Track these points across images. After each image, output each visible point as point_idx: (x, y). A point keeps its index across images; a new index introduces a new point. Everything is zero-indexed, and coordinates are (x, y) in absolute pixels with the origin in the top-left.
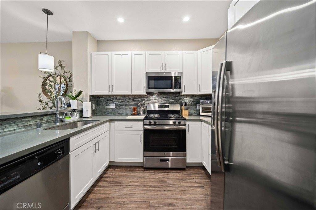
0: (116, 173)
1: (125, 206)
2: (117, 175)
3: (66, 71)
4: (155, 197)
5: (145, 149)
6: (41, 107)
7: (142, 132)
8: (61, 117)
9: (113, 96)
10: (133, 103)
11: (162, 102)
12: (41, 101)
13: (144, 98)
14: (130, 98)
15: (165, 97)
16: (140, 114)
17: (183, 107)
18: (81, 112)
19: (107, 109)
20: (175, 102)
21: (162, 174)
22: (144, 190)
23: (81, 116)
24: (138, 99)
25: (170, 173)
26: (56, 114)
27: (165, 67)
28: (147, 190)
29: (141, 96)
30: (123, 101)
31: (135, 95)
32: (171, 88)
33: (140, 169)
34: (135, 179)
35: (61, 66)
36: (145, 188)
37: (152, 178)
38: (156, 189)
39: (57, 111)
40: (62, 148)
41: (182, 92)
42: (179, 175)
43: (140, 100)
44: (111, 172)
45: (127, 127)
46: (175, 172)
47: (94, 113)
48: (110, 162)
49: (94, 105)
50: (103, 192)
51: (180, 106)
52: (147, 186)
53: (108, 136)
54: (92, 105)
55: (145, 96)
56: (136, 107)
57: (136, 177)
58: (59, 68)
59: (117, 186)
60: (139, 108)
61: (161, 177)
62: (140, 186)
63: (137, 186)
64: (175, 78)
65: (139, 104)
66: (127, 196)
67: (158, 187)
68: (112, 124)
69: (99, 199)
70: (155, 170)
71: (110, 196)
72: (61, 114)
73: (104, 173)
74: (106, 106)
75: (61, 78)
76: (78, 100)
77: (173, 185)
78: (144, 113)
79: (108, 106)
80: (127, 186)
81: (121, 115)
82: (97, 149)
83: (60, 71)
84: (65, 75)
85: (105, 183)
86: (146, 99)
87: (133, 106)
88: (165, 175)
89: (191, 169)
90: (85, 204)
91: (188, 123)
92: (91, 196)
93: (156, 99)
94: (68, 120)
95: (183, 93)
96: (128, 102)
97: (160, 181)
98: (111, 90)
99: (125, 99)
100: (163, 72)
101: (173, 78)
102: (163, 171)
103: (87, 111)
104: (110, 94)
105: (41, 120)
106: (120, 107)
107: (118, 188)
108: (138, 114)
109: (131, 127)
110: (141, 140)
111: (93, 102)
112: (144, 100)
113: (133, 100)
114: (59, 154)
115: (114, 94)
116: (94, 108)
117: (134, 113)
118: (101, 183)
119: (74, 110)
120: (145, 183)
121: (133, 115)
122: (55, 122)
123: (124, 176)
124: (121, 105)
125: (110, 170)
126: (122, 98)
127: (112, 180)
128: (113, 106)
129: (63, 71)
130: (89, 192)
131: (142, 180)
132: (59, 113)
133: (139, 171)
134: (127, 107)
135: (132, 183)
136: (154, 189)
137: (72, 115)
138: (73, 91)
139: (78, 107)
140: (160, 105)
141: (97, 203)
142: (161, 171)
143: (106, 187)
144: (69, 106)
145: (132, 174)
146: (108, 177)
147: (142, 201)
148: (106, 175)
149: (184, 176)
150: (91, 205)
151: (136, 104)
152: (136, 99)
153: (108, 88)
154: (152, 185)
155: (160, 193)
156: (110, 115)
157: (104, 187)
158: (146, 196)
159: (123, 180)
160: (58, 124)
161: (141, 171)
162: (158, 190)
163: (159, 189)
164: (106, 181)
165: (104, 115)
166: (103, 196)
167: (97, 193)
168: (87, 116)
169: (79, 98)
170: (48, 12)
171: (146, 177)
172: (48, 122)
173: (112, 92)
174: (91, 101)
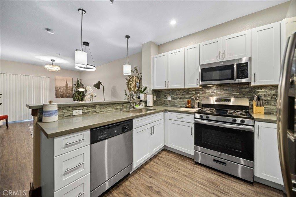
0: (168, 156)
1: (169, 186)
2: (169, 158)
3: (139, 73)
4: (200, 194)
5: (196, 143)
6: (126, 98)
7: (193, 125)
8: (133, 105)
9: (169, 90)
10: (188, 96)
11: (221, 95)
12: (126, 94)
13: (199, 92)
14: (184, 92)
15: (226, 90)
16: (194, 107)
17: (254, 103)
18: (146, 102)
19: (165, 101)
20: (240, 96)
21: (215, 176)
22: (191, 182)
23: (146, 106)
24: (192, 93)
25: (227, 179)
26: (130, 103)
27: (223, 55)
28: (193, 183)
29: (196, 90)
30: (178, 95)
31: (190, 89)
32: (232, 78)
33: (190, 162)
34: (183, 169)
35: (136, 70)
36: (191, 180)
37: (202, 175)
38: (204, 187)
39: (131, 101)
40: (128, 125)
41: (250, 82)
42: (239, 187)
43: (194, 93)
44: (164, 154)
45: (178, 118)
46: (234, 180)
47: (155, 103)
48: (164, 145)
49: (155, 97)
50: (155, 167)
51: (249, 100)
52: (194, 180)
53: (163, 123)
54: (153, 98)
55: (200, 89)
56: (190, 100)
57: (185, 167)
58: (135, 72)
59: (166, 167)
60: (193, 101)
61: (212, 178)
62: (187, 177)
63: (184, 175)
64: (237, 66)
65: (194, 97)
66: (173, 179)
67: (207, 187)
68: (166, 114)
69: (152, 171)
70: (208, 169)
71: (160, 172)
72: (133, 103)
73: (159, 153)
74: (164, 98)
75: (136, 79)
76: (144, 93)
77: (227, 194)
78: (199, 107)
79: (166, 98)
80: (175, 171)
81: (176, 106)
82: (152, 131)
83: (135, 74)
84: (139, 76)
85: (158, 161)
86: (201, 92)
87: (187, 99)
88: (219, 178)
89: (264, 188)
90: (143, 170)
91: (257, 123)
92: (147, 166)
93: (213, 92)
94: (137, 107)
95: (253, 84)
96: (183, 95)
97: (210, 182)
98: (167, 85)
99: (180, 93)
100: (221, 60)
101: (235, 66)
102: (217, 173)
103: (149, 102)
104: (166, 88)
105: (123, 106)
106: (175, 100)
107: (168, 169)
108: (192, 107)
109: (182, 118)
110: (192, 133)
111: (155, 95)
112: (198, 93)
113: (188, 94)
114: (127, 129)
115: (169, 88)
116: (155, 100)
117: (188, 105)
118: (156, 160)
119: (141, 101)
120: (193, 176)
121: (186, 107)
122: (130, 108)
123: (175, 162)
124: (176, 98)
125: (164, 153)
126: (177, 91)
127: (164, 160)
128: (169, 99)
129: (137, 73)
130: (147, 163)
131: (190, 172)
132: (132, 102)
133: (189, 163)
134: (182, 100)
135: (179, 171)
136: (201, 186)
137: (140, 104)
138: (142, 87)
139: (144, 98)
140: (218, 99)
141: (150, 173)
142: (215, 172)
143: (159, 164)
144: (139, 98)
145: (181, 162)
146: (161, 157)
147: (186, 190)
148: (160, 155)
149: (248, 191)
150: (146, 172)
151: (190, 98)
152: (191, 92)
153: (165, 83)
154: (199, 182)
155: (207, 193)
156: (167, 106)
157: (157, 163)
158: (191, 188)
159: (172, 164)
160: (131, 109)
161: (191, 164)
162: (205, 190)
163: (207, 189)
164: (159, 160)
165: (163, 106)
166: (155, 170)
167: (151, 166)
168: (149, 106)
169: (145, 92)
170: (128, 37)
171: (196, 171)
172: (126, 107)
173: (168, 86)
174: (153, 94)
